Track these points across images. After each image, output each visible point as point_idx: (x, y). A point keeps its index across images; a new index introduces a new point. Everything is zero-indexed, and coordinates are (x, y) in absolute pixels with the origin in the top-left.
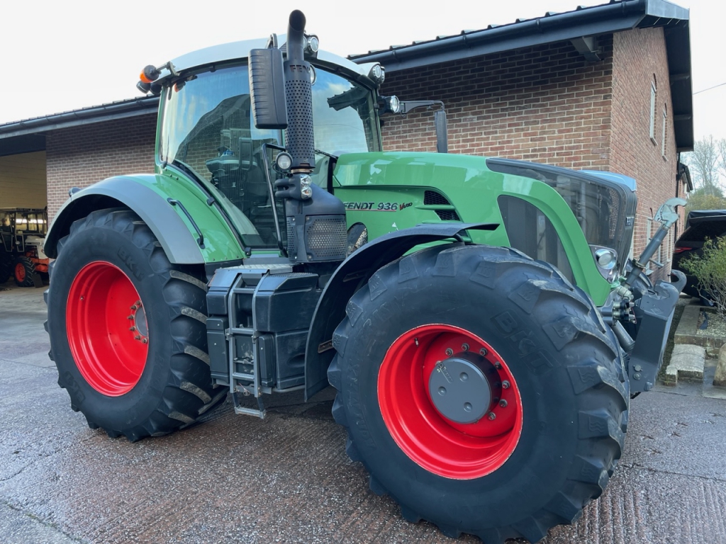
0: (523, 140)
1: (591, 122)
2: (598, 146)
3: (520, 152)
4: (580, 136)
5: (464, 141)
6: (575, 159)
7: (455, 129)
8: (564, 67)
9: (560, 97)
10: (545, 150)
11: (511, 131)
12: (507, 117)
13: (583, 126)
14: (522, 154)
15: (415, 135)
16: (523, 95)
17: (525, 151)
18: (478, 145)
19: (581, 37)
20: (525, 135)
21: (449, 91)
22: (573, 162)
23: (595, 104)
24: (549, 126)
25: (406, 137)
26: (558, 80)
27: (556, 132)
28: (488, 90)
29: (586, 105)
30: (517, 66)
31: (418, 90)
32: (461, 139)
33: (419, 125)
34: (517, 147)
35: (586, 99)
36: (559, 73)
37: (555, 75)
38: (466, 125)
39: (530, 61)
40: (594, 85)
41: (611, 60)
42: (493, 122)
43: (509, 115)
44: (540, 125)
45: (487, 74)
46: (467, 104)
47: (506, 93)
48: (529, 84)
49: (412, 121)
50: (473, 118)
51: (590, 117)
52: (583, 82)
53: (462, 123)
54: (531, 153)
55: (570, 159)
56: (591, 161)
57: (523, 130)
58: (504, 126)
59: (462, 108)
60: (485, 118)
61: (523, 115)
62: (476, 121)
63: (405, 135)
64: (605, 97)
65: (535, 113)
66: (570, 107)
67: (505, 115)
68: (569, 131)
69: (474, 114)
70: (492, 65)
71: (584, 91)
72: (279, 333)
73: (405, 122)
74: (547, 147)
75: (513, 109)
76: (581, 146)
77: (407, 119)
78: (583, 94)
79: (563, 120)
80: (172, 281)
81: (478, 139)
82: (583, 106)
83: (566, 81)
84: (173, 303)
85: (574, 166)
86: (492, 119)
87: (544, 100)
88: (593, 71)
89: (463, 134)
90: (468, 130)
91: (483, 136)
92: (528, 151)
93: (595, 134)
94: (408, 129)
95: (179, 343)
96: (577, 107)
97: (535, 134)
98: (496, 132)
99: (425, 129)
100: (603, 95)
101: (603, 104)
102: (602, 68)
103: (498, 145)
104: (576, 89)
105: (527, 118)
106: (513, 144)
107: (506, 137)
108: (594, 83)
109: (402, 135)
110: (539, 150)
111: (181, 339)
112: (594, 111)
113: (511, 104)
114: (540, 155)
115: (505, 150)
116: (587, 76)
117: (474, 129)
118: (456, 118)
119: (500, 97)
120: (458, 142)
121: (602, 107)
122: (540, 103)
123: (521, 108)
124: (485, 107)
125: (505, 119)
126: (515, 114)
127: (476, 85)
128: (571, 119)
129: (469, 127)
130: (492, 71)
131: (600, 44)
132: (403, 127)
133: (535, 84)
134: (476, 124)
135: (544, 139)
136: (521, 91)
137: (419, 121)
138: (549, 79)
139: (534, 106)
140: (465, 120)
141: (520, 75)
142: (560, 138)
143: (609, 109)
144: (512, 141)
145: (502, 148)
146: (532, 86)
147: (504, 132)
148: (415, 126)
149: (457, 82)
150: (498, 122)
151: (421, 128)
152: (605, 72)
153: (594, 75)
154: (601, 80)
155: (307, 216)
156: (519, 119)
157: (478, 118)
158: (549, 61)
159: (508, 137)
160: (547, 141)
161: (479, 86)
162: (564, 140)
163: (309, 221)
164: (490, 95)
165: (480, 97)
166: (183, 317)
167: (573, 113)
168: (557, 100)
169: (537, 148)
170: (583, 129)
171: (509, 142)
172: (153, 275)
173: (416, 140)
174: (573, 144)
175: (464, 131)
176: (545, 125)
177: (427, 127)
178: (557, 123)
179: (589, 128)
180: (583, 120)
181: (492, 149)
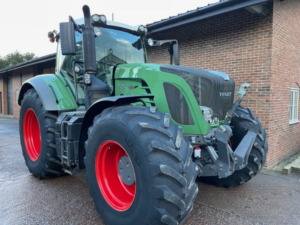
0: (232, 56)
1: (263, 46)
2: (266, 57)
3: (231, 61)
4: (257, 52)
5: (207, 57)
6: (255, 63)
7: (203, 51)
8: (251, 21)
9: (249, 35)
10: (241, 59)
11: (226, 51)
12: (225, 45)
13: (259, 48)
14: (232, 62)
15: (187, 55)
16: (232, 35)
17: (233, 61)
18: (213, 58)
19: (249, 6)
20: (233, 53)
21: (201, 34)
22: (254, 65)
23: (265, 37)
24: (244, 49)
25: (183, 56)
26: (248, 27)
27: (247, 51)
28: (217, 33)
29: (261, 38)
30: (229, 22)
31: (188, 35)
32: (205, 56)
33: (188, 50)
34: (229, 59)
35: (261, 35)
36: (248, 23)
37: (246, 24)
38: (208, 49)
39: (235, 19)
40: (264, 28)
41: (272, 16)
42: (219, 48)
43: (226, 44)
44: (239, 48)
45: (217, 26)
46: (208, 40)
47: (225, 34)
48: (235, 29)
49: (186, 49)
50: (211, 46)
51: (262, 43)
52: (259, 27)
53: (206, 48)
54: (235, 61)
55: (253, 64)
56: (262, 64)
57: (232, 51)
58: (224, 49)
59: (206, 42)
60: (216, 46)
61: (232, 44)
62: (212, 48)
63: (183, 55)
64: (269, 34)
65: (237, 42)
66: (253, 39)
67: (224, 44)
68: (252, 50)
69: (211, 44)
70: (219, 22)
71: (260, 31)
72: (76, 140)
73: (183, 49)
74: (242, 58)
75: (228, 41)
76: (258, 57)
77: (184, 48)
78: (259, 33)
79: (250, 45)
80: (46, 117)
81: (213, 56)
82: (259, 38)
83: (252, 27)
84: (46, 126)
85: (255, 67)
86: (219, 46)
87: (241, 36)
88: (264, 21)
89: (206, 53)
90: (208, 52)
91: (215, 54)
92: (234, 60)
93: (264, 51)
94: (184, 52)
95: (48, 142)
96: (256, 39)
97: (237, 52)
98: (220, 52)
99: (191, 52)
100: (268, 33)
101: (268, 37)
102: (268, 20)
103: (221, 58)
104: (256, 30)
105: (234, 45)
106: (228, 57)
107: (224, 54)
108: (264, 27)
109: (182, 55)
110: (239, 60)
111: (48, 141)
112: (264, 40)
113: (227, 39)
114: (239, 62)
115: (224, 60)
116: (261, 24)
117: (211, 51)
118: (204, 47)
119: (222, 36)
120: (204, 57)
121: (268, 38)
122: (240, 38)
123: (231, 41)
124: (216, 41)
125: (224, 46)
126: (228, 44)
127: (212, 31)
128: (254, 45)
129: (209, 50)
130: (219, 24)
131: (267, 9)
132: (182, 51)
133: (238, 29)
134: (212, 49)
135: (241, 54)
136: (231, 33)
137: (188, 48)
138: (244, 26)
139: (237, 39)
140: (207, 47)
141: (231, 25)
142: (249, 54)
143: (271, 39)
144: (227, 56)
145: (223, 59)
146: (236, 30)
147: (224, 52)
148: (187, 51)
149: (204, 30)
150: (221, 47)
151: (189, 51)
152: (269, 22)
153: (264, 23)
154: (267, 26)
155: (89, 91)
156: (230, 46)
157: (213, 46)
158: (244, 18)
159: (226, 54)
160: (242, 55)
161: (213, 32)
162: (250, 54)
163: (90, 93)
164: (218, 35)
165: (213, 37)
166: (49, 132)
167: (255, 42)
168: (247, 36)
169: (238, 59)
170: (259, 49)
171: (226, 56)
172: (41, 115)
173: (187, 57)
174: (254, 57)
175: (207, 52)
176: (242, 48)
177: (192, 51)
178: (247, 47)
179: (262, 49)
180: (259, 45)
181: (218, 60)
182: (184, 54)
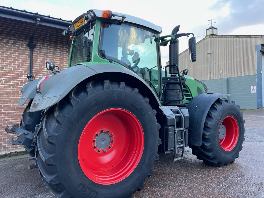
84: (157, 124)
172: (150, 112)
182: (49, 54)
